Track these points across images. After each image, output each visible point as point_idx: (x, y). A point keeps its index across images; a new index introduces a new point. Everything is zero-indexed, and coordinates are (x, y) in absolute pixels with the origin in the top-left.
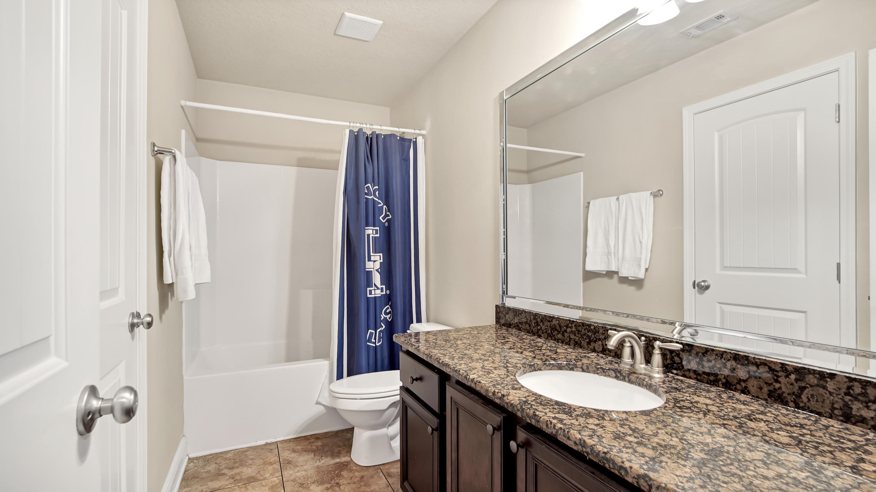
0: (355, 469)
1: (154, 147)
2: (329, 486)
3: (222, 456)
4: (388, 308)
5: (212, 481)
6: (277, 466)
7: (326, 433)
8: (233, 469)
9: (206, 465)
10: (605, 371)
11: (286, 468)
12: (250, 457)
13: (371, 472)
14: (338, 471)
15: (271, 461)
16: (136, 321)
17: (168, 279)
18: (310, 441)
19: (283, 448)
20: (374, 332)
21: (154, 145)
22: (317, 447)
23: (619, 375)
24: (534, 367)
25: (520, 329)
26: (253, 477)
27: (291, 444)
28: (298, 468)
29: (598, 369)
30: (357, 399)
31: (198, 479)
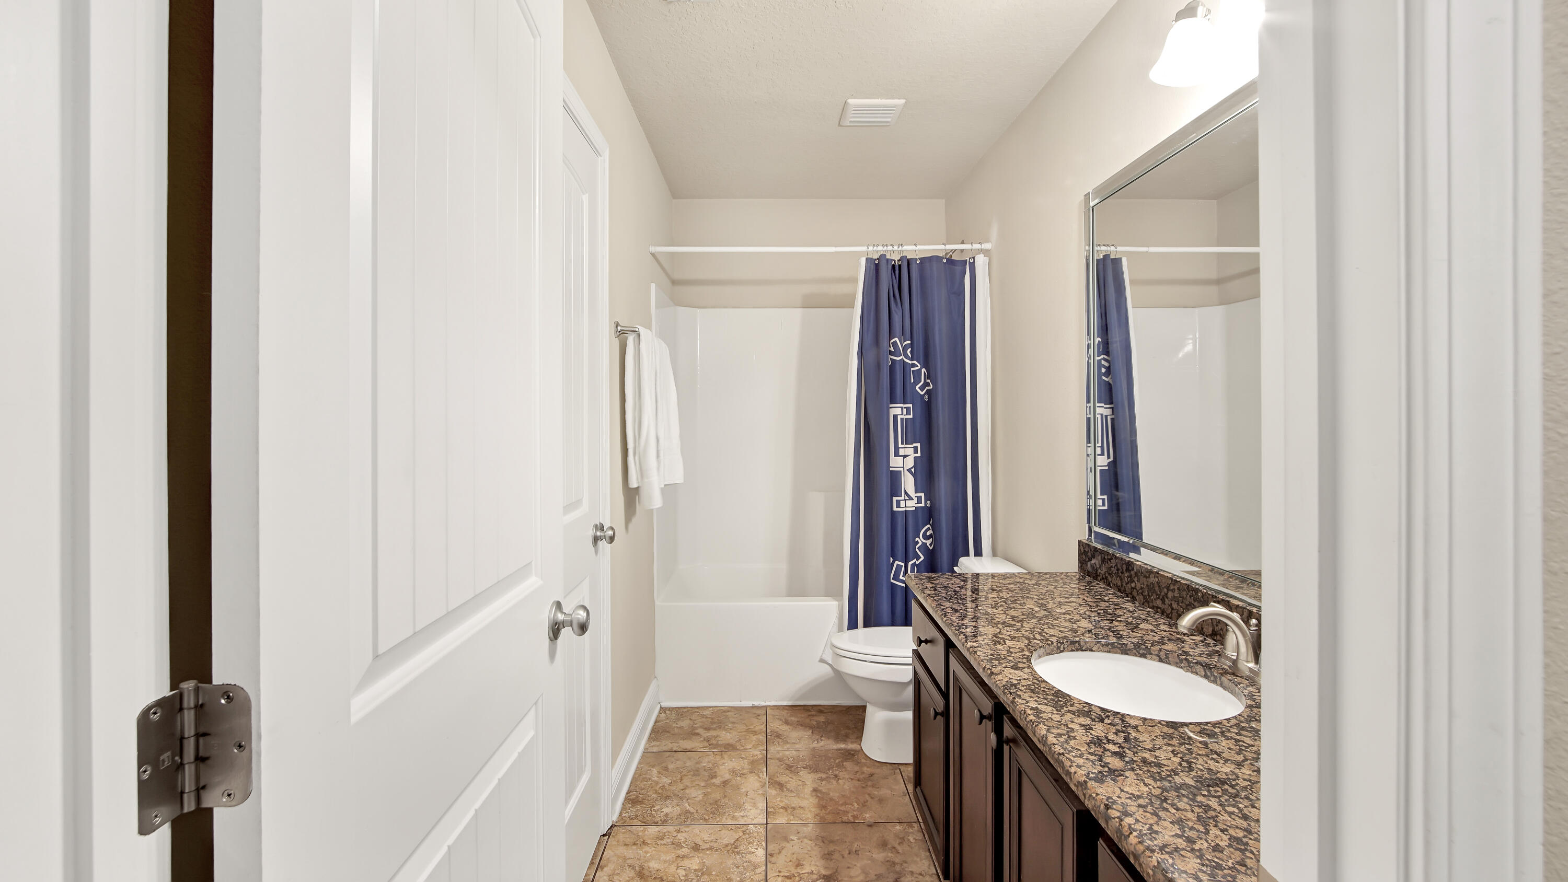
0: (864, 763)
1: (617, 327)
2: (824, 776)
3: (698, 712)
4: (928, 529)
5: (684, 739)
6: (762, 737)
7: (834, 706)
8: (709, 730)
9: (678, 719)
10: (1192, 665)
11: (773, 743)
12: (732, 720)
13: (886, 770)
14: (840, 760)
15: (756, 729)
16: (599, 534)
17: (633, 484)
18: (810, 713)
19: (774, 716)
20: (903, 564)
21: (617, 324)
22: (818, 723)
23: (1209, 674)
24: (1079, 644)
25: (1109, 585)
26: (731, 745)
27: (785, 713)
28: (788, 746)
29: (1181, 660)
30: (866, 661)
31: (668, 734)
